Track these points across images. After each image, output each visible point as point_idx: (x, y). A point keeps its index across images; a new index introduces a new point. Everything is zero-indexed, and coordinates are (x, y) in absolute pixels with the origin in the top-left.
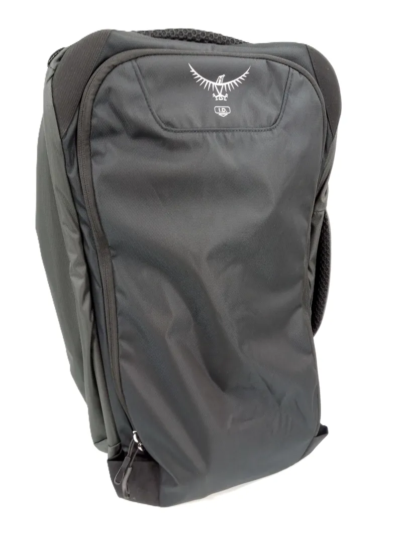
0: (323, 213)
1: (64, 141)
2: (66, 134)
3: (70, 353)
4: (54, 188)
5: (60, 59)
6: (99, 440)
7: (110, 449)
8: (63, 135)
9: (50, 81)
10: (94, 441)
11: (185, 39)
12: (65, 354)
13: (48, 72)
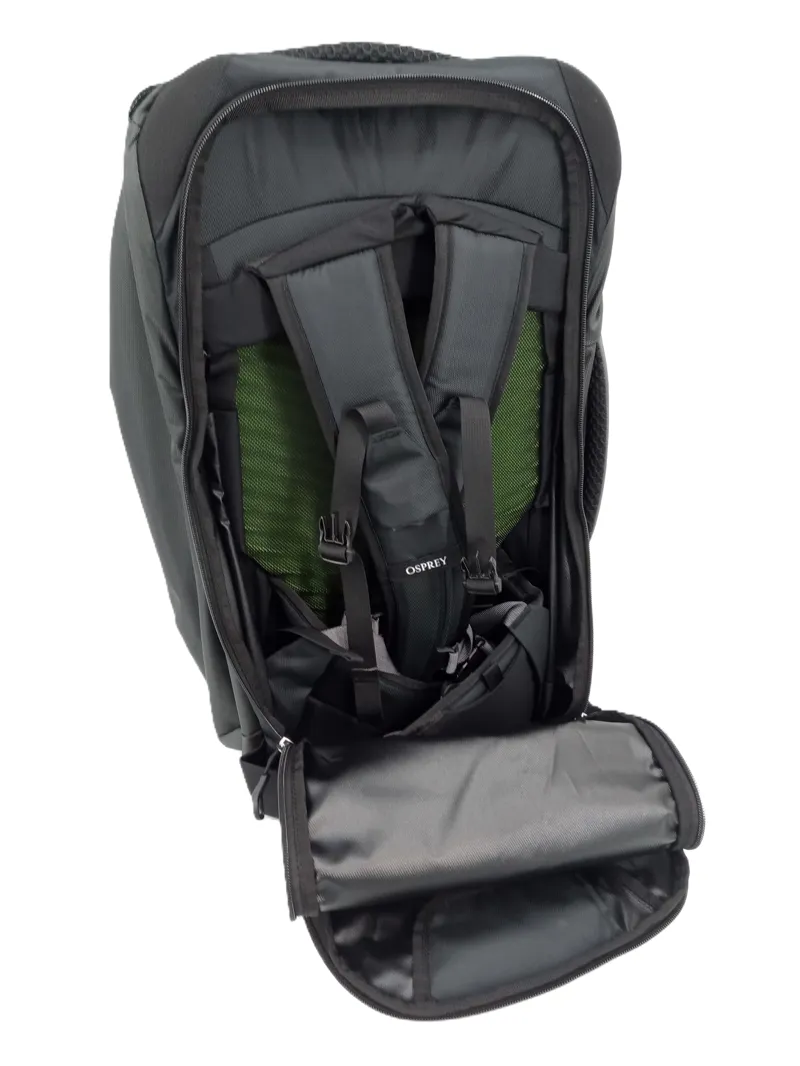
0: (593, 349)
1: (158, 242)
2: (161, 231)
3: (174, 591)
4: (144, 318)
5: (148, 108)
6: (226, 729)
7: (245, 740)
8: (156, 233)
9: (134, 146)
10: (218, 731)
11: (353, 59)
12: (166, 595)
13: (129, 132)
